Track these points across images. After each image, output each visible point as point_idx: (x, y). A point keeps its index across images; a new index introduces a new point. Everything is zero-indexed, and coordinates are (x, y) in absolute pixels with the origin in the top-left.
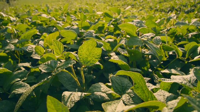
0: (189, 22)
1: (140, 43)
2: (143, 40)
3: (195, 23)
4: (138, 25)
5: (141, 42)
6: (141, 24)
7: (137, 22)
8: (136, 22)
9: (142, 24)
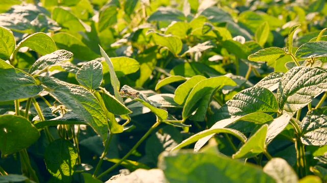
0: (194, 8)
1: (28, 88)
2: (37, 78)
3: (206, 13)
4: (32, 23)
5: (32, 85)
6: (42, 20)
7: (25, 14)
8: (21, 13)
9: (48, 18)
